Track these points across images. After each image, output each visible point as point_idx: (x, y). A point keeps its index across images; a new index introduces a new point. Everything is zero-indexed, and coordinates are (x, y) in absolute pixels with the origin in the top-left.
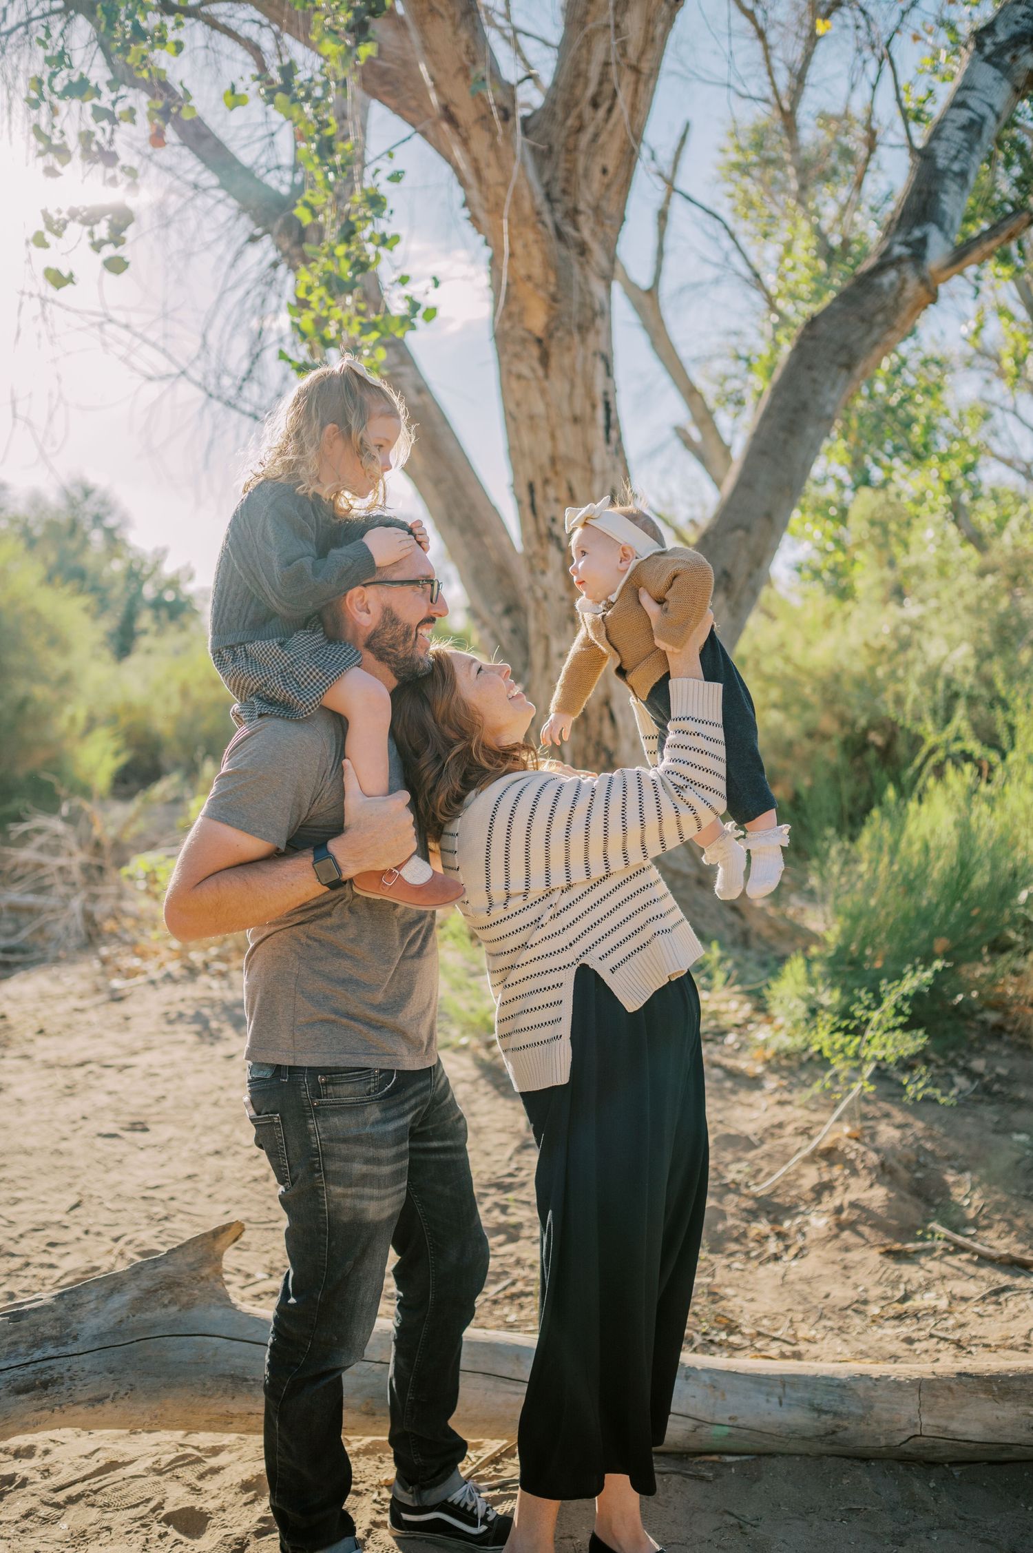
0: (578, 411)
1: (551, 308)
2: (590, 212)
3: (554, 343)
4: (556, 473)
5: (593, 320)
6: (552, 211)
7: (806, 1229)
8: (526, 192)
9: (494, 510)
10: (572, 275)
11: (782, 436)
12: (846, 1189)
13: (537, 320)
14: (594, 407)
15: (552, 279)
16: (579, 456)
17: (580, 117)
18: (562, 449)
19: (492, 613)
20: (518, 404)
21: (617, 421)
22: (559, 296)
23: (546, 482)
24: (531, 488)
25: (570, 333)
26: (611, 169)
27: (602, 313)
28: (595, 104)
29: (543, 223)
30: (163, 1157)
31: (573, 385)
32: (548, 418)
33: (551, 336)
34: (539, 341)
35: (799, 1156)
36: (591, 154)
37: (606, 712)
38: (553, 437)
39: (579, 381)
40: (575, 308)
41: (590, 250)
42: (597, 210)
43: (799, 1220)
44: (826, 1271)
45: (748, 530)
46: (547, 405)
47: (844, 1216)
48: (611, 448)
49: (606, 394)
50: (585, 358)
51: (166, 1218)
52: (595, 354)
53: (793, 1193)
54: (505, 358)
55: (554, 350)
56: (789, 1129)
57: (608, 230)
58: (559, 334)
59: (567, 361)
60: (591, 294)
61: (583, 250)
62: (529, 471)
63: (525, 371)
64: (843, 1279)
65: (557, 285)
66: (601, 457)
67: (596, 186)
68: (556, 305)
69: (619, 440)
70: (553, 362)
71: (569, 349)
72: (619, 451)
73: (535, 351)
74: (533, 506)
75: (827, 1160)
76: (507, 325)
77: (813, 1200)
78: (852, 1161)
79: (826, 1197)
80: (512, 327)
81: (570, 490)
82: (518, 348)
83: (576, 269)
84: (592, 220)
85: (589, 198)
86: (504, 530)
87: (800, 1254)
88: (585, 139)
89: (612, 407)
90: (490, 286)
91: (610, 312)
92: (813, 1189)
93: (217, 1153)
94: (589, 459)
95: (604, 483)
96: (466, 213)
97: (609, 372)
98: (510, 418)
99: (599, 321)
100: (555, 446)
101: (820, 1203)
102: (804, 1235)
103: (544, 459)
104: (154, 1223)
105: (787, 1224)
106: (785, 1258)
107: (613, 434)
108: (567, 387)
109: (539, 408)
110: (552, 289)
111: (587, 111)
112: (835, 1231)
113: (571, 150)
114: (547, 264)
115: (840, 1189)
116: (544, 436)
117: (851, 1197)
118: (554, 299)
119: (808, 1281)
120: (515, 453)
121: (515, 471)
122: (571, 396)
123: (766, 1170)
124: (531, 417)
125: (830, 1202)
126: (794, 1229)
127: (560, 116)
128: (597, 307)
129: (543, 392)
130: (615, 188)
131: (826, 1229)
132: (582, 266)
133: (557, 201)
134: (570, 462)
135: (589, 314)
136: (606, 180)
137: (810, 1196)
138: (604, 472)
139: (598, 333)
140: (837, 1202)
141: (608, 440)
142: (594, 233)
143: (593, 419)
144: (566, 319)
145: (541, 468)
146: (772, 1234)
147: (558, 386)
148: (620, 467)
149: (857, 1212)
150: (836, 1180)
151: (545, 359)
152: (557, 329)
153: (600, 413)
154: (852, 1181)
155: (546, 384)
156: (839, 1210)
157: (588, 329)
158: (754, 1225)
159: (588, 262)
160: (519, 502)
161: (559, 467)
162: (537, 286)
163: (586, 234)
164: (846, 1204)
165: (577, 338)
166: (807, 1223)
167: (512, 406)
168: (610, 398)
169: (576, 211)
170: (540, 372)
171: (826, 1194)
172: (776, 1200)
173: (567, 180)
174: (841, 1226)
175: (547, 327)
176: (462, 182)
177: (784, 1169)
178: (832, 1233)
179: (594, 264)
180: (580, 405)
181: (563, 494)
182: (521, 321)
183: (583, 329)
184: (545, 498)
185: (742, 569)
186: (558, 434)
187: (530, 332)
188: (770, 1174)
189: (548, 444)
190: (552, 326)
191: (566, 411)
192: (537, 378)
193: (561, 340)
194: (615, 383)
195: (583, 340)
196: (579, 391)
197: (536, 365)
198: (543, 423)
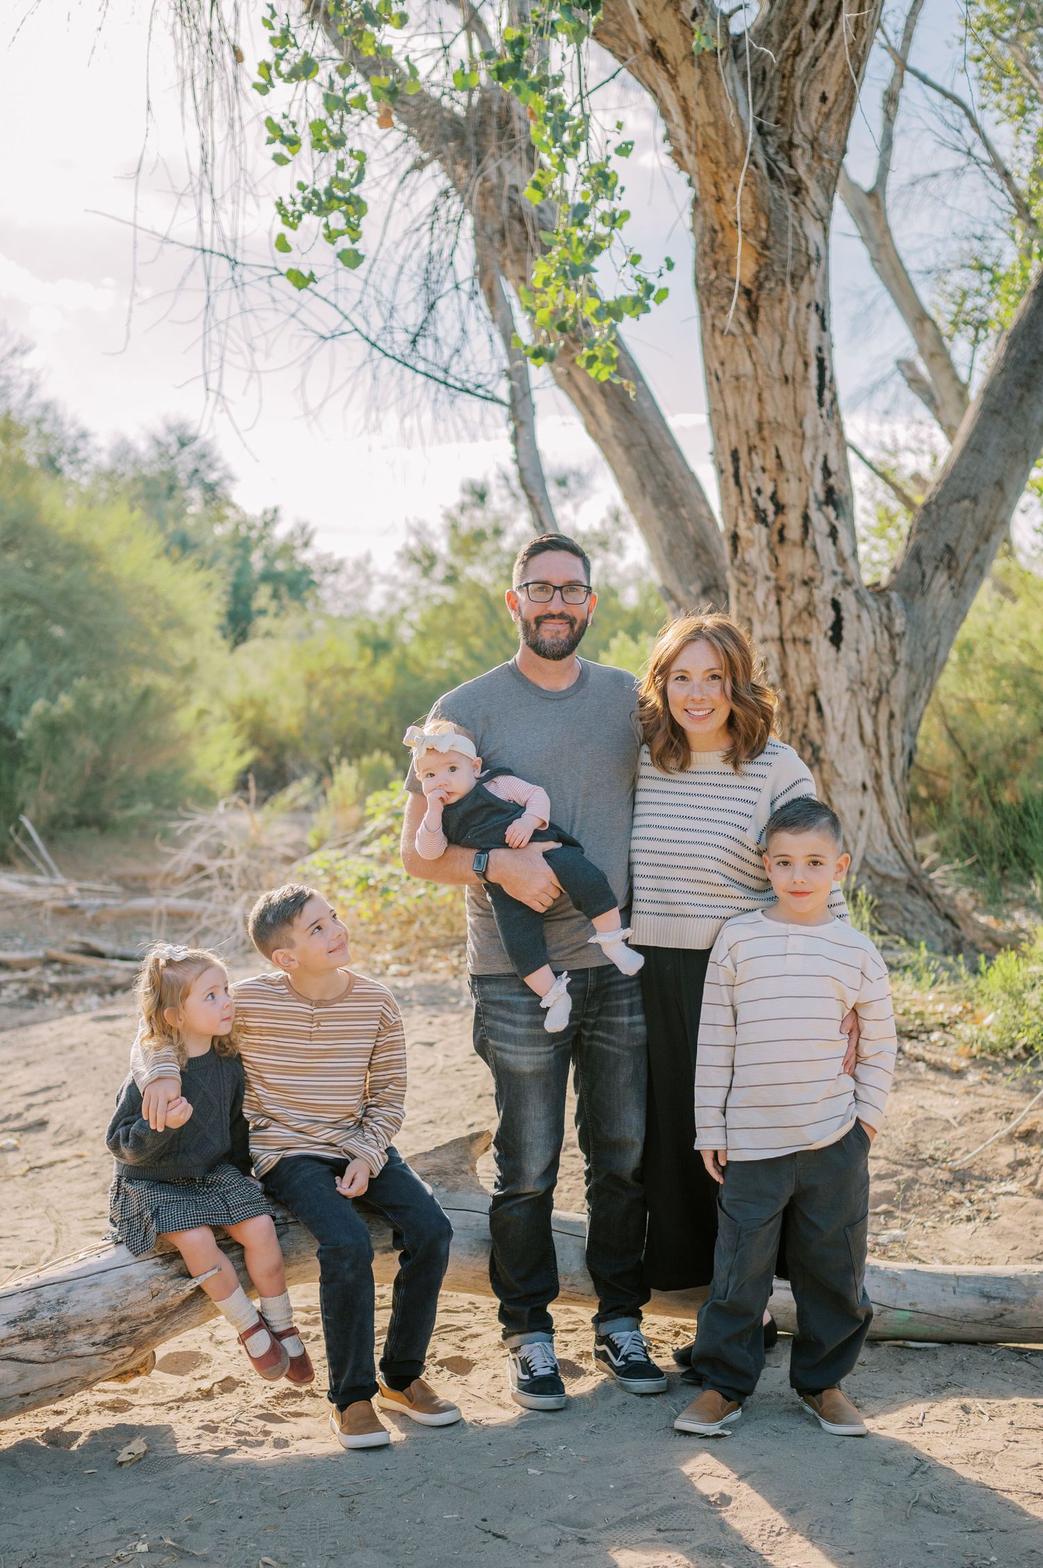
0: (789, 371)
1: (761, 255)
2: (807, 146)
3: (764, 293)
4: (763, 439)
5: (808, 268)
6: (765, 145)
8: (737, 132)
9: (693, 478)
10: (786, 218)
11: (1017, 392)
13: (743, 269)
14: (806, 364)
15: (764, 225)
16: (789, 420)
17: (798, 38)
18: (770, 412)
19: (688, 593)
20: (722, 364)
21: (832, 380)
22: (771, 243)
23: (752, 449)
24: (735, 456)
25: (782, 283)
26: (831, 97)
27: (818, 260)
28: (815, 25)
29: (755, 164)
31: (784, 342)
32: (756, 378)
33: (760, 287)
34: (748, 292)
36: (808, 81)
37: (812, 700)
38: (760, 399)
39: (790, 337)
40: (788, 255)
41: (807, 190)
42: (814, 143)
43: (993, 1190)
44: (1015, 1230)
45: (975, 500)
46: (754, 364)
48: (824, 411)
49: (820, 349)
50: (798, 310)
52: (808, 306)
53: (989, 1168)
54: (709, 312)
55: (763, 303)
57: (827, 166)
58: (770, 285)
59: (777, 314)
60: (806, 239)
61: (798, 188)
62: (733, 437)
63: (732, 325)
65: (769, 230)
66: (813, 421)
67: (814, 115)
68: (766, 253)
69: (834, 400)
70: (762, 316)
71: (780, 300)
72: (834, 414)
73: (742, 303)
74: (736, 476)
76: (713, 275)
80: (717, 278)
81: (778, 457)
82: (723, 303)
83: (791, 210)
84: (809, 152)
85: (806, 130)
86: (705, 502)
88: (803, 63)
89: (827, 364)
90: (692, 230)
91: (827, 258)
94: (801, 425)
95: (817, 449)
96: (667, 147)
97: (824, 327)
98: (713, 377)
99: (814, 268)
100: (762, 409)
103: (752, 425)
107: (827, 395)
108: (777, 344)
109: (747, 367)
111: (807, 32)
113: (786, 76)
114: (758, 208)
116: (749, 397)
118: (765, 246)
119: (997, 1237)
120: (719, 418)
121: (717, 437)
122: (781, 353)
124: (737, 378)
126: (987, 1197)
127: (776, 38)
128: (813, 253)
129: (751, 350)
130: (835, 117)
132: (795, 204)
133: (770, 134)
134: (779, 427)
135: (804, 262)
136: (825, 109)
138: (815, 438)
139: (812, 281)
141: (821, 402)
142: (809, 169)
143: (805, 379)
144: (777, 268)
145: (747, 433)
147: (767, 342)
148: (834, 432)
151: (753, 312)
152: (767, 278)
153: (813, 371)
155: (754, 341)
157: (802, 278)
159: (804, 203)
160: (721, 471)
161: (766, 433)
162: (747, 232)
163: (802, 170)
165: (789, 288)
167: (716, 365)
168: (825, 355)
169: (791, 145)
170: (748, 328)
173: (781, 109)
175: (756, 277)
176: (665, 113)
179: (809, 204)
180: (791, 362)
181: (771, 463)
182: (728, 271)
183: (797, 278)
184: (751, 468)
185: (968, 543)
186: (766, 395)
187: (737, 282)
189: (755, 407)
190: (762, 275)
191: (776, 371)
192: (744, 333)
193: (771, 289)
194: (831, 337)
195: (796, 290)
196: (791, 347)
197: (744, 320)
198: (750, 384)
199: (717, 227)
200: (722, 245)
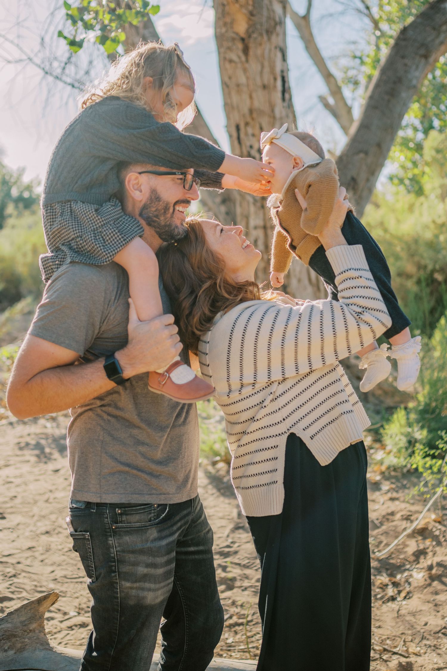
0: (266, 82)
1: (250, 19)
3: (252, 40)
4: (253, 119)
5: (275, 28)
7: (411, 580)
10: (262, 1)
12: (434, 554)
13: (242, 27)
14: (275, 79)
16: (266, 109)
18: (257, 104)
20: (230, 78)
21: (289, 88)
22: (255, 13)
23: (247, 124)
24: (238, 128)
25: (261, 35)
27: (280, 24)
30: (15, 535)
31: (263, 67)
32: (248, 85)
33: (250, 36)
34: (243, 40)
35: (405, 533)
38: (251, 97)
39: (266, 64)
40: (264, 19)
43: (406, 574)
44: (424, 608)
46: (248, 78)
47: (434, 571)
48: (285, 104)
49: (282, 71)
50: (270, 50)
51: (14, 576)
52: (276, 48)
53: (402, 556)
54: (222, 50)
55: (251, 45)
56: (398, 516)
58: (255, 35)
59: (259, 52)
60: (273, 11)
62: (236, 118)
63: (234, 57)
64: (435, 613)
65: (254, 6)
66: (280, 109)
68: (253, 18)
69: (290, 99)
70: (251, 52)
71: (260, 44)
72: (290, 106)
73: (240, 46)
74: (239, 138)
75: (422, 535)
76: (224, 30)
77: (414, 561)
78: (437, 537)
79: (422, 560)
80: (227, 32)
81: (261, 128)
82: (230, 44)
87: (408, 596)
89: (286, 79)
92: (414, 554)
93: (47, 532)
94: (273, 111)
97: (284, 59)
98: (225, 86)
99: (278, 28)
100: (252, 103)
101: (418, 563)
102: (409, 584)
103: (246, 111)
104: (7, 579)
105: (399, 577)
106: (399, 599)
107: (287, 96)
108: (259, 68)
109: (243, 80)
110: (250, 8)
112: (429, 581)
115: (431, 554)
116: (246, 96)
117: (437, 559)
118: (252, 14)
119: (413, 614)
120: (228, 107)
121: (228, 117)
122: (261, 73)
123: (385, 542)
124: (238, 85)
125: (425, 562)
126: (403, 580)
128: (278, 20)
129: (245, 70)
131: (423, 579)
134: (261, 112)
135: (272, 23)
137: (412, 558)
138: (281, 118)
139: (278, 35)
140: (429, 563)
141: (283, 100)
143: (275, 87)
144: (258, 26)
145: (244, 116)
146: (390, 583)
147: (254, 66)
148: (290, 115)
149: (442, 569)
150: (428, 548)
151: (246, 50)
152: (253, 32)
153: (279, 83)
154: (438, 549)
155: (247, 65)
156: (430, 568)
157: (272, 33)
158: (378, 577)
160: (231, 136)
161: (254, 115)
162: (241, 6)
164: (434, 564)
165: (265, 37)
166: (411, 576)
167: (227, 79)
168: (285, 74)
170: (243, 58)
171: (422, 557)
172: (392, 561)
174: (432, 578)
175: (247, 31)
177: (396, 542)
178: (427, 583)
180: (267, 78)
181: (257, 129)
182: (232, 27)
183: (269, 32)
184: (246, 134)
185: (363, 176)
186: (254, 95)
187: (237, 34)
188: (387, 545)
189: (248, 101)
190: (251, 30)
191: (259, 82)
192: (241, 62)
193: (256, 39)
194: (288, 65)
195: (269, 39)
196: (267, 70)
197: (241, 54)
198: (245, 89)
199: (225, 3)
200: (228, 14)
